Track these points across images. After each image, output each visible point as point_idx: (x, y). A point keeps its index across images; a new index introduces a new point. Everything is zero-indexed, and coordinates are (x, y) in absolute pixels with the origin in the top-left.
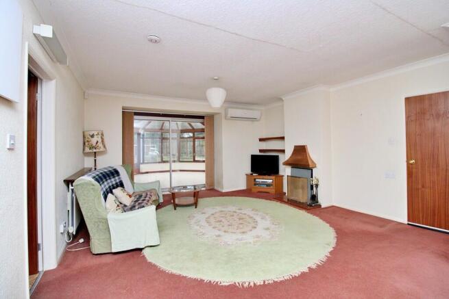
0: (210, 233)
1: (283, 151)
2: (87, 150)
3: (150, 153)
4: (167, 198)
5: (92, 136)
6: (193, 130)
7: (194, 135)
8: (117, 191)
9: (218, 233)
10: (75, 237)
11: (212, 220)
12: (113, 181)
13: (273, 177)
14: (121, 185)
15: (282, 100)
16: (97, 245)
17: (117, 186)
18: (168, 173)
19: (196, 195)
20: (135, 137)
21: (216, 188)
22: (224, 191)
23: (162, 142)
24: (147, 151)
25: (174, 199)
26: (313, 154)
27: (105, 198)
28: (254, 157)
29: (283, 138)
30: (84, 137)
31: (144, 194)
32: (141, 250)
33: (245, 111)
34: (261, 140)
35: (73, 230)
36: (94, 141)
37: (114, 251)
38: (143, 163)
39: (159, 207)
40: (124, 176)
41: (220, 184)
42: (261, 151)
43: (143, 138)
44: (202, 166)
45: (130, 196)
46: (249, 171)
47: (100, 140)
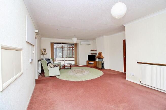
0: (72, 74)
1: (96, 54)
2: (42, 54)
3: (59, 55)
4: (63, 67)
5: (43, 50)
6: (73, 47)
7: (73, 49)
8: (50, 64)
9: (74, 74)
10: (41, 74)
11: (74, 72)
12: (49, 62)
13: (94, 62)
14: (51, 63)
15: (96, 39)
16: (46, 75)
17: (50, 63)
18: (64, 61)
19: (71, 66)
20: (54, 49)
21: (78, 65)
22: (80, 66)
23: (63, 51)
24: (58, 54)
25: (65, 67)
26: (103, 55)
27: (47, 65)
28: (89, 56)
29: (96, 50)
30: (41, 50)
31: (57, 65)
32: (56, 76)
33: (86, 42)
34: (91, 51)
35: (40, 72)
36: (43, 51)
37: (50, 76)
38: (57, 58)
39: (60, 69)
40: (51, 61)
41: (79, 64)
42: (91, 54)
43: (57, 50)
44: (74, 59)
45: (53, 65)
46: (87, 60)
47: (45, 51)
